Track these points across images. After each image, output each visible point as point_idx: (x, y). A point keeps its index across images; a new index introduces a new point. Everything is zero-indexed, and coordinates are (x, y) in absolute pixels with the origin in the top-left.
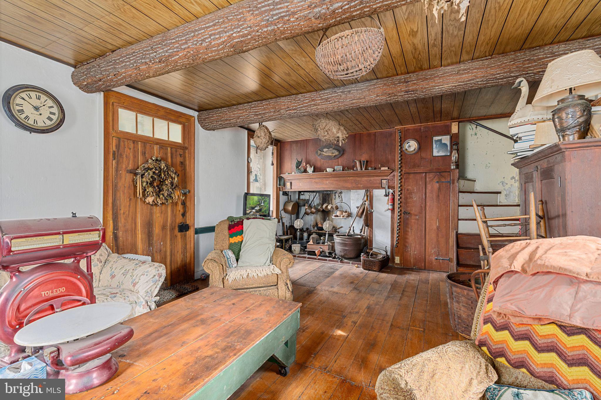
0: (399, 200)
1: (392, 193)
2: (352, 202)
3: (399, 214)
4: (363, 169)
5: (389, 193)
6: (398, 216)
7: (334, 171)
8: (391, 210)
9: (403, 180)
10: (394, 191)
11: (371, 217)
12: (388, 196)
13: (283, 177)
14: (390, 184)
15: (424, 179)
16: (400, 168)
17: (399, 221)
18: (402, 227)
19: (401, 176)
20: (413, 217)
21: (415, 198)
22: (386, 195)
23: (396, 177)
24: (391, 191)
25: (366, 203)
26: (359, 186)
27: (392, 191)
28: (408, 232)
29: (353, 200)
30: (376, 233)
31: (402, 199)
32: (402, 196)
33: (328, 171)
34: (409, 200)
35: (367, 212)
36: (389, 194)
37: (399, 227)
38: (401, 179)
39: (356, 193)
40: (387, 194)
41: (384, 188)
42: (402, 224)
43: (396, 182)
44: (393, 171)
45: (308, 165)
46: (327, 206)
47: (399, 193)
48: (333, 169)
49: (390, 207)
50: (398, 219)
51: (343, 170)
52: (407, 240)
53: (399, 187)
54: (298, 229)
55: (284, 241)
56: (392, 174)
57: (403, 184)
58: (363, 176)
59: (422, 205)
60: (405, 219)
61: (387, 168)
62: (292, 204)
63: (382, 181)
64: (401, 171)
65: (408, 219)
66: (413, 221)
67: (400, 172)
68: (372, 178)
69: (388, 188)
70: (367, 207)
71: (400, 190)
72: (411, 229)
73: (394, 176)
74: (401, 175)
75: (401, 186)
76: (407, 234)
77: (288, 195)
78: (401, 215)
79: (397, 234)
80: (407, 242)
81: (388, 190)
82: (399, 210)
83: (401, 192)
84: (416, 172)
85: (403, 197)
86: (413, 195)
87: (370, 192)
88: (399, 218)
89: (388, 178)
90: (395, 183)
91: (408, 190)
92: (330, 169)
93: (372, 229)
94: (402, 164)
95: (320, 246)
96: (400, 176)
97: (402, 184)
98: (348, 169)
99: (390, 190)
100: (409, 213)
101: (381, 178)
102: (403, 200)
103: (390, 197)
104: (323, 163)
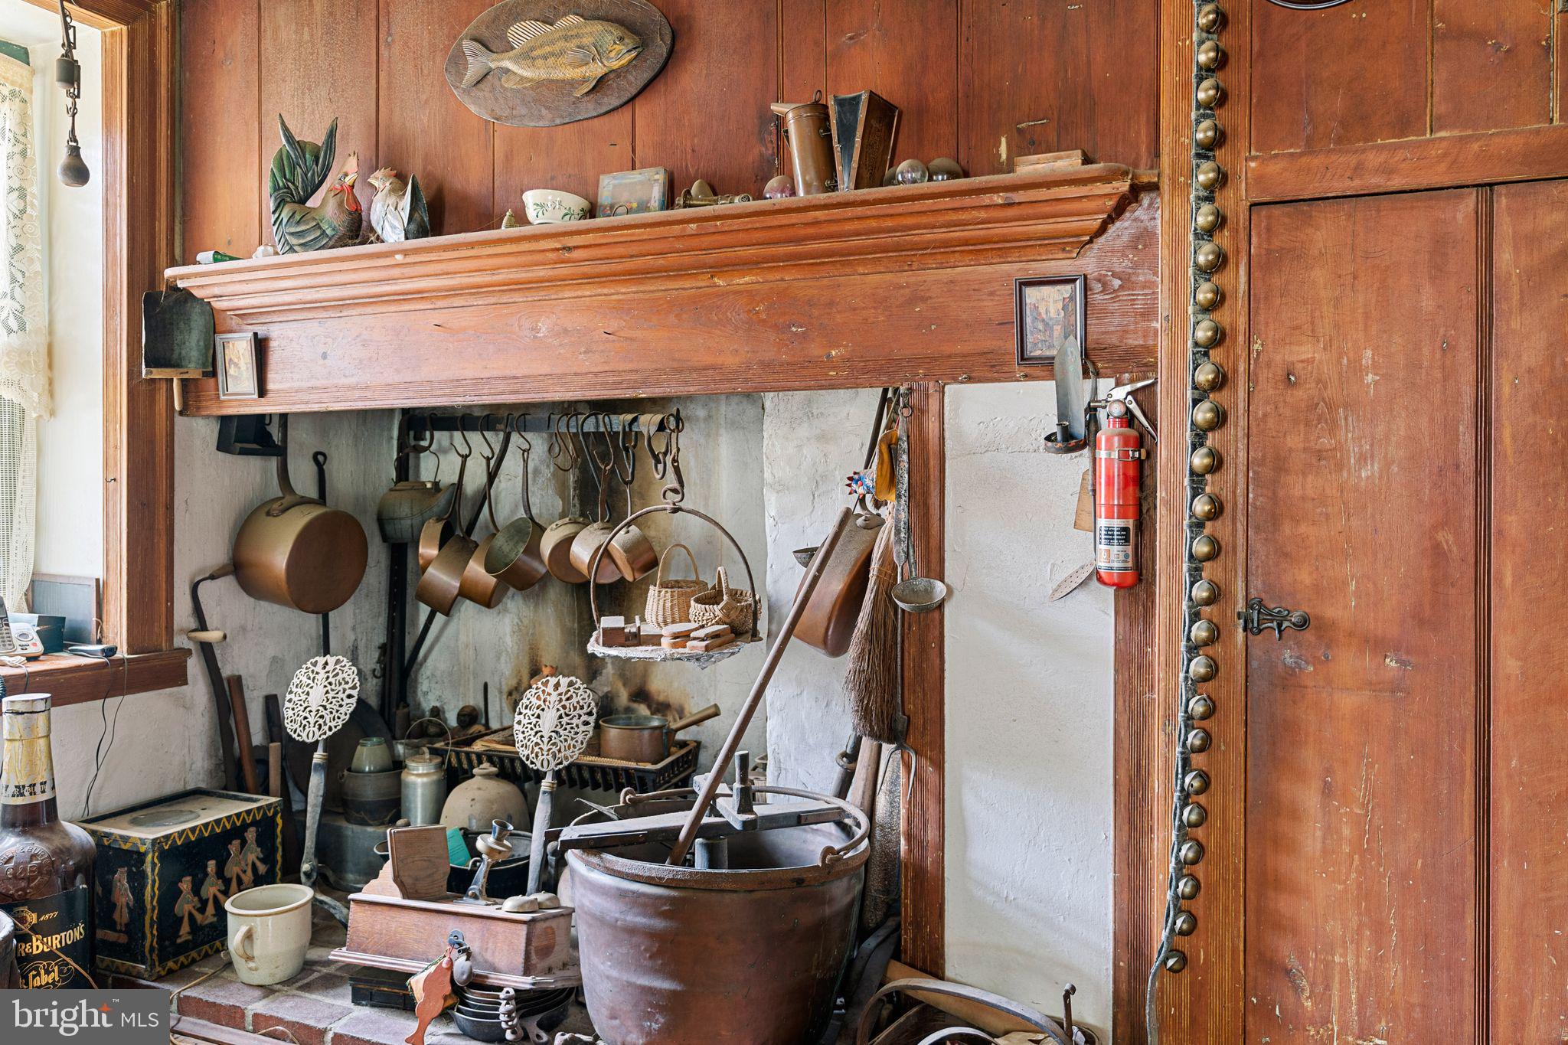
0: (1197, 479)
1: (1128, 419)
2: (772, 504)
3: (1200, 631)
4: (845, 179)
5: (1091, 411)
6: (1193, 649)
7: (591, 212)
8: (1119, 587)
9: (1237, 278)
10: (1145, 397)
11: (923, 649)
12: (1087, 442)
13: (187, 296)
14: (1109, 328)
15: (1463, 260)
16: (1206, 150)
17: (1197, 707)
18: (1229, 763)
19: (1223, 239)
20: (1348, 662)
21: (1362, 459)
22: (1067, 434)
23: (1163, 252)
24: (1115, 394)
25: (884, 512)
26: (815, 350)
27: (1121, 393)
28: (1295, 814)
29: (781, 487)
30: (969, 800)
31: (1228, 473)
32: (1232, 440)
33: (531, 213)
34: (1299, 486)
35: (885, 600)
36: (1092, 422)
37: (1197, 760)
38: (1221, 262)
39: (803, 431)
40: (1080, 429)
41: (1045, 367)
42: (1231, 729)
43: (1164, 305)
44: (1136, 191)
45: (380, 180)
46: (568, 541)
47: (1203, 414)
48: (576, 202)
49: (1112, 557)
50: (1195, 684)
51: (669, 202)
52: (1284, 904)
53: (1204, 350)
54: (314, 746)
55: (151, 867)
56: (1123, 228)
57: (1233, 315)
58: (847, 258)
59: (1445, 537)
60: (1259, 686)
61: (1069, 162)
62: (296, 522)
63: (1032, 294)
64: (1222, 180)
65: (1288, 681)
66: (1348, 702)
67: (1210, 193)
68: (932, 275)
69: (1090, 368)
70: (887, 552)
71: (1205, 375)
72: (1327, 791)
73: (1144, 239)
74: (1220, 222)
75: (1219, 338)
76: (1281, 843)
77: (280, 451)
78: (1216, 635)
79: (1185, 832)
80: (1279, 925)
81: (1082, 391)
82: (1201, 591)
83: (1222, 397)
84: (1377, 182)
85: (1238, 456)
86: (1351, 436)
87: (919, 413)
88: (1198, 666)
89: (1088, 263)
90: (1149, 313)
91: (1288, 379)
92: (549, 196)
93: (939, 765)
94: (1234, 116)
95: (452, 926)
96: (1208, 233)
97: (1224, 316)
98: (715, 190)
99: (1105, 385)
100: (1304, 624)
101: (1015, 269)
102: (1231, 483)
103: (1109, 449)
104: (509, 157)
